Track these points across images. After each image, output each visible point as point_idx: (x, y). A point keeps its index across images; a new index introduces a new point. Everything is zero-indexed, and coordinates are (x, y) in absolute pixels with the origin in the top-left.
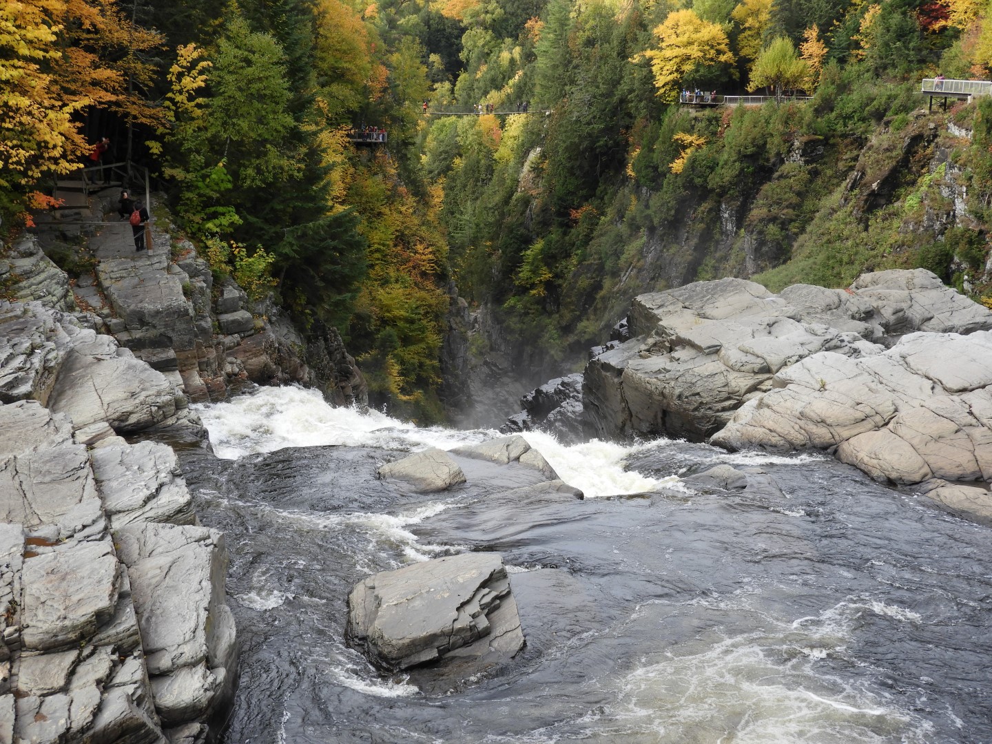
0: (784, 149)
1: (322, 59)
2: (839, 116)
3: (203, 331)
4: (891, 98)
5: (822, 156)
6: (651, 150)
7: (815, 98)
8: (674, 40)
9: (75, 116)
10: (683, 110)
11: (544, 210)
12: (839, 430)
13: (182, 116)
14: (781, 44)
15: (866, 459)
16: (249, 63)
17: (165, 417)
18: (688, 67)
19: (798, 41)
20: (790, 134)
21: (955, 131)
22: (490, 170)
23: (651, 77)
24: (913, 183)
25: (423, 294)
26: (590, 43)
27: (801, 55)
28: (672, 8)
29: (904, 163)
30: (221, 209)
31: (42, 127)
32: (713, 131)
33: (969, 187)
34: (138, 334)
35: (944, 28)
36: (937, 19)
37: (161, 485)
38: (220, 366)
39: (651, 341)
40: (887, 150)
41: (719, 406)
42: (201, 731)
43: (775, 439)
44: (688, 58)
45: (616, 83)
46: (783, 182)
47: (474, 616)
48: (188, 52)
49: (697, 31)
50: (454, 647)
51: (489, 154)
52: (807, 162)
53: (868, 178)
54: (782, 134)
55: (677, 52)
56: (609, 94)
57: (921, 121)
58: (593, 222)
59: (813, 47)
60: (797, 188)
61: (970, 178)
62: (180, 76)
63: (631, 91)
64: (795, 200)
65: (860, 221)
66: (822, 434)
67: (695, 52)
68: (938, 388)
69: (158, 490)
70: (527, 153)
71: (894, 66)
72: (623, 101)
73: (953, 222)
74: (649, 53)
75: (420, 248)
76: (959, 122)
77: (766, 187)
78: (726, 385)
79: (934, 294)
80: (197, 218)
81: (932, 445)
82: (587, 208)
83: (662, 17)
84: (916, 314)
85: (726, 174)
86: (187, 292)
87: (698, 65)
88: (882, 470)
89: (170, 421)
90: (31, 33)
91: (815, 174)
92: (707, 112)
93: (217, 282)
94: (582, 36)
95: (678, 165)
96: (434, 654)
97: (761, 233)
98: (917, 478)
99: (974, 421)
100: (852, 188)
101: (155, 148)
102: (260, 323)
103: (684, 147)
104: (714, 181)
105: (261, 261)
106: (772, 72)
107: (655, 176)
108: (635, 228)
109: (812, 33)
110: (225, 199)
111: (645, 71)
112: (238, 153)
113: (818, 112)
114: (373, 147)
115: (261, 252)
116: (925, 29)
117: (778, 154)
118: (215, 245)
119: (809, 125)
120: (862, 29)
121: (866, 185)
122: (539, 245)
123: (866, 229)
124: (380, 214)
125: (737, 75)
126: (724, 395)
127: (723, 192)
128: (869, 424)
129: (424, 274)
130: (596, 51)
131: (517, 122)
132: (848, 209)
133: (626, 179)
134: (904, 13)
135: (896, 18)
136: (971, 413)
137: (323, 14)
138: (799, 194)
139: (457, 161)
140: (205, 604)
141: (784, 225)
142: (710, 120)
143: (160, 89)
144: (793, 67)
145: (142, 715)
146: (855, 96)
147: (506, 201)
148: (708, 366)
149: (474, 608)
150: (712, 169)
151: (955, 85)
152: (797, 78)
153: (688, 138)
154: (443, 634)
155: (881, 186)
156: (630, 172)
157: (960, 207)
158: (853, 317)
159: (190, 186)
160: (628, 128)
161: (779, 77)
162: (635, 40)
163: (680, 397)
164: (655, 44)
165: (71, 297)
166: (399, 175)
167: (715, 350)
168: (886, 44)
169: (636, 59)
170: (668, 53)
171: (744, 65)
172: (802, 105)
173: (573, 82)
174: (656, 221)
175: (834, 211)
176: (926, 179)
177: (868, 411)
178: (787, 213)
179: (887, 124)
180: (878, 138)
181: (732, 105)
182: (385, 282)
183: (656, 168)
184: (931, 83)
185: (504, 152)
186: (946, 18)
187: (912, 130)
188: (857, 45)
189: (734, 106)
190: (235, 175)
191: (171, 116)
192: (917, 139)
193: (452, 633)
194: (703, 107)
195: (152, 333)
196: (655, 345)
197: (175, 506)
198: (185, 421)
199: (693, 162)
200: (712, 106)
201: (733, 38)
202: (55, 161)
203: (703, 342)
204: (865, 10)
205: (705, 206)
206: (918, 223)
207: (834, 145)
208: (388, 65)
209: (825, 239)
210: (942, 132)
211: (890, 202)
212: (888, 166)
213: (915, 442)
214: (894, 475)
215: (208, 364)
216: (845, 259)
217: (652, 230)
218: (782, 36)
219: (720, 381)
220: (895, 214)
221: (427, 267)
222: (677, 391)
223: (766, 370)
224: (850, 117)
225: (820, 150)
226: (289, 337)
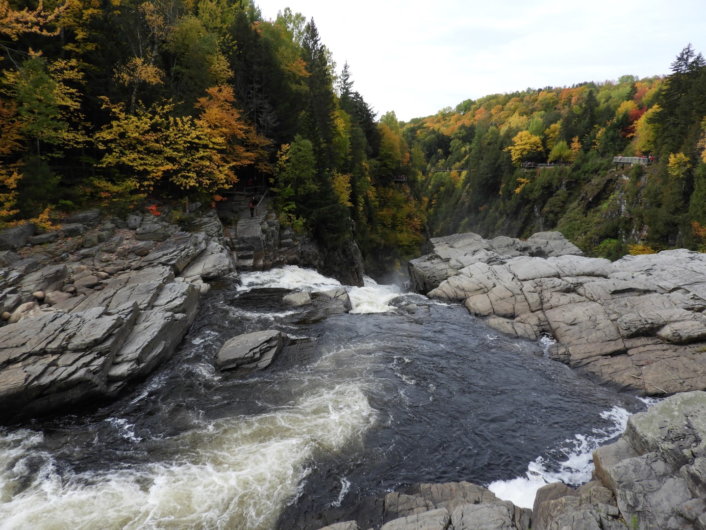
0: (559, 184)
1: (382, 151)
2: (582, 172)
3: (268, 245)
4: (601, 164)
5: (574, 188)
6: (509, 185)
7: (573, 165)
8: (520, 142)
9: (231, 168)
10: (522, 169)
11: (469, 206)
12: (468, 293)
13: (282, 169)
14: (562, 144)
15: (471, 305)
17: (224, 274)
18: (525, 153)
19: (569, 143)
20: (562, 179)
21: (625, 178)
22: (453, 191)
23: (511, 157)
24: (607, 198)
25: (415, 236)
26: (489, 144)
27: (570, 148)
28: (522, 131)
29: (604, 190)
30: (290, 202)
31: (217, 172)
32: (533, 177)
33: (627, 200)
34: (242, 246)
35: (632, 137)
36: (629, 133)
37: (176, 298)
38: (275, 258)
40: (597, 185)
43: (444, 295)
44: (525, 149)
45: (497, 159)
46: (557, 197)
47: (254, 354)
48: (285, 147)
49: (529, 139)
50: (244, 364)
51: (453, 185)
52: (567, 190)
53: (588, 196)
54: (558, 179)
55: (521, 147)
56: (494, 164)
57: (612, 174)
58: (487, 211)
59: (576, 145)
60: (562, 200)
61: (628, 197)
62: (281, 155)
63: (503, 162)
64: (561, 204)
65: (584, 213)
66: (461, 294)
67: (528, 147)
68: (516, 279)
69: (174, 300)
70: (465, 186)
71: (609, 152)
72: (499, 166)
73: (620, 215)
74: (510, 148)
75: (415, 219)
76: (626, 175)
77: (550, 199)
79: (558, 242)
80: (281, 206)
81: (499, 302)
82: (485, 206)
83: (516, 134)
84: (547, 250)
85: (537, 194)
86: (264, 231)
87: (529, 152)
88: (474, 310)
90: (214, 140)
91: (570, 194)
92: (531, 170)
93: (282, 228)
94: (487, 141)
95: (518, 190)
96: (234, 365)
97: (546, 217)
98: (486, 314)
99: (520, 293)
100: (582, 200)
101: (272, 180)
102: (296, 243)
103: (521, 184)
104: (532, 197)
105: (301, 221)
106: (557, 154)
107: (509, 194)
108: (501, 214)
109: (576, 139)
110: (290, 199)
111: (508, 155)
112: (300, 181)
113: (574, 170)
114: (401, 182)
115: (301, 218)
116: (624, 137)
117: (557, 187)
118: (283, 215)
119: (569, 175)
120: (597, 137)
121: (588, 199)
122: (466, 220)
123: (586, 216)
124: (402, 207)
125: (545, 156)
127: (535, 201)
128: (482, 291)
129: (417, 230)
130: (491, 147)
131: (464, 173)
132: (579, 208)
133: (500, 196)
134: (615, 131)
135: (611, 132)
136: (521, 290)
138: (563, 202)
139: (442, 188)
140: (149, 340)
141: (556, 214)
142: (532, 173)
143: (273, 159)
144: (567, 152)
146: (589, 164)
147: (456, 203)
148: (443, 266)
149: (255, 351)
150: (531, 192)
152: (568, 157)
153: (523, 180)
155: (593, 199)
156: (500, 193)
157: (623, 208)
159: (279, 194)
160: (502, 176)
161: (560, 156)
162: (506, 143)
164: (512, 144)
165: (221, 231)
166: (411, 193)
167: (447, 260)
168: (606, 143)
169: (506, 150)
170: (517, 148)
171: (548, 151)
172: (568, 167)
173: (482, 159)
174: (509, 212)
175: (574, 209)
176: (612, 197)
177: (482, 286)
178: (557, 209)
179: (599, 175)
180: (595, 180)
181: (541, 167)
182: (401, 231)
183: (510, 192)
185: (459, 185)
186: (633, 132)
187: (608, 177)
188: (594, 144)
189: (542, 168)
190: (296, 192)
191: (278, 169)
192: (609, 181)
193: (244, 358)
194: (530, 168)
195: (247, 245)
196: (430, 257)
197: (175, 305)
198: (231, 276)
199: (524, 190)
200: (533, 168)
201: (544, 142)
202: (223, 184)
203: (443, 257)
204: (599, 130)
205: (528, 206)
206: (606, 214)
207: (579, 183)
208: (410, 153)
209: (569, 220)
210: (619, 178)
211: (597, 206)
212: (596, 192)
213: (493, 300)
214: (478, 312)
216: (576, 228)
217: (508, 215)
218: (563, 141)
219: (445, 271)
220: (599, 211)
221: (418, 227)
222: (428, 275)
224: (587, 172)
225: (574, 185)
226: (312, 249)
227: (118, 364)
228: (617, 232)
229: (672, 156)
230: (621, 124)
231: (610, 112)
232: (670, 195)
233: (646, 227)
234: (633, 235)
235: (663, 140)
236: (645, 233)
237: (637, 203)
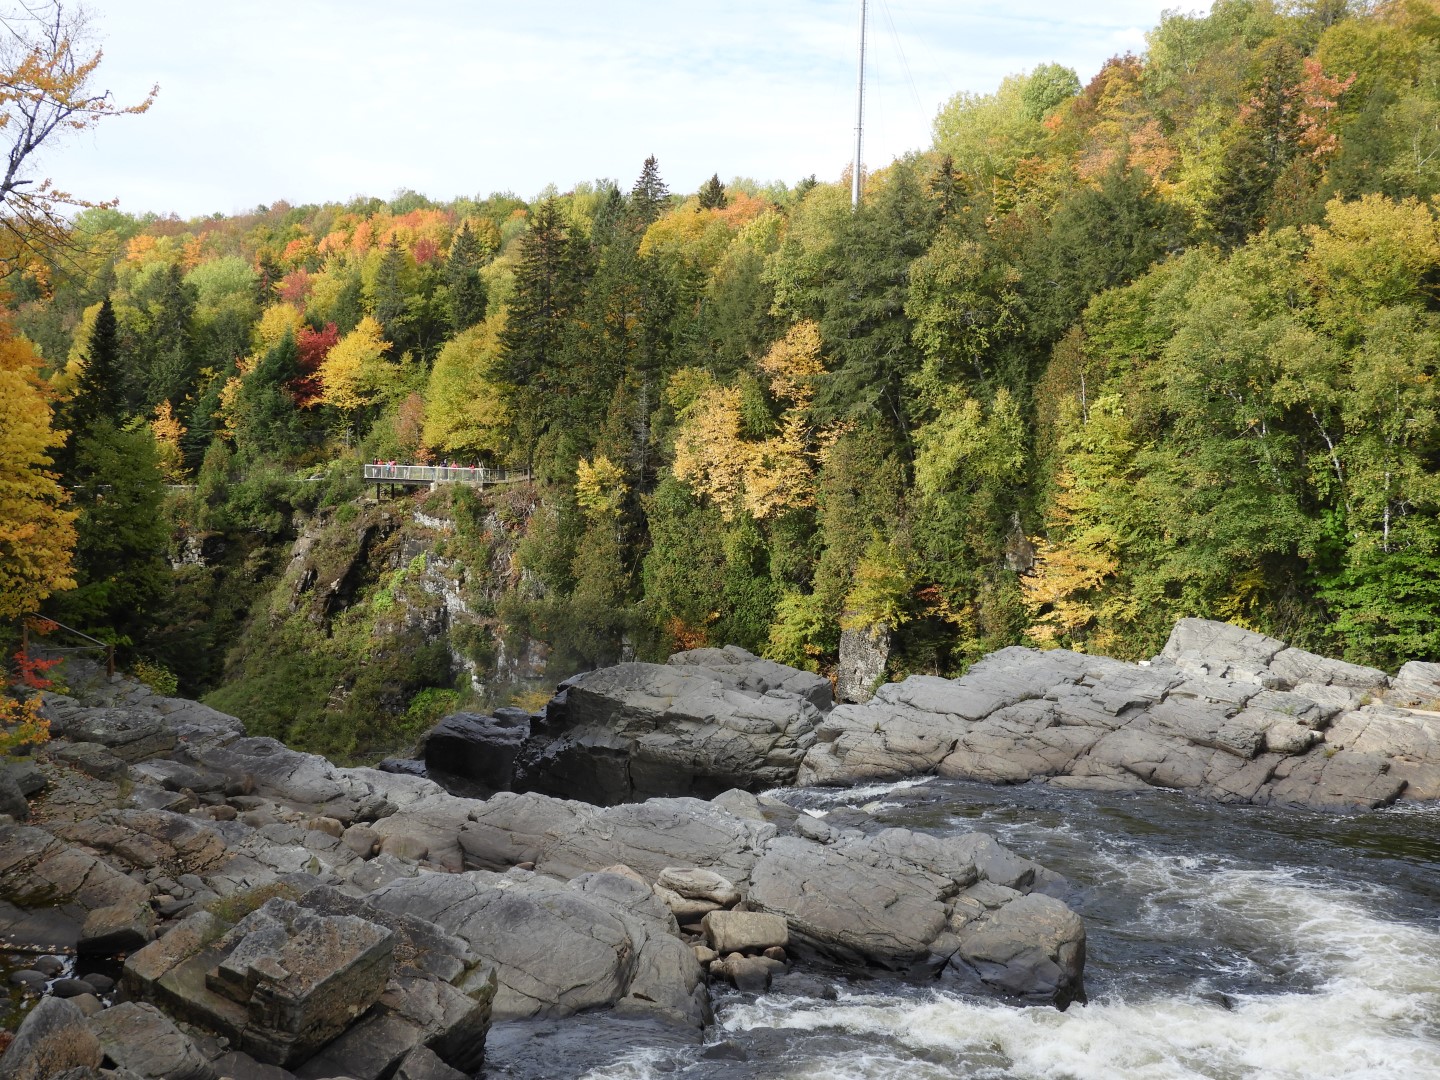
0: (173, 549)
2: (237, 507)
5: (224, 555)
20: (183, 531)
21: (425, 521)
24: (376, 580)
29: (362, 558)
33: (462, 581)
35: (319, 406)
36: (308, 396)
39: (622, 723)
40: (339, 544)
52: (207, 563)
53: (321, 577)
54: (173, 531)
57: (372, 512)
59: (167, 427)
60: (204, 593)
61: (461, 571)
64: (204, 608)
65: (320, 626)
73: (447, 620)
76: (430, 512)
81: (1012, 755)
91: (219, 576)
100: (302, 590)
109: (164, 409)
113: (212, 503)
116: (300, 405)
119: (203, 520)
120: (224, 405)
121: (324, 585)
123: (330, 635)
128: (944, 749)
132: (303, 612)
134: (272, 389)
136: (1008, 731)
138: (207, 601)
146: (249, 484)
151: (409, 471)
155: (342, 584)
157: (453, 602)
167: (712, 720)
168: (261, 424)
175: (280, 617)
176: (396, 575)
177: (932, 740)
179: (325, 515)
180: (314, 531)
186: (319, 394)
187: (365, 521)
188: (221, 424)
192: (372, 531)
196: (630, 726)
203: (696, 714)
204: (222, 383)
206: (398, 623)
207: (235, 542)
209: (280, 650)
210: (404, 522)
211: (351, 603)
212: (345, 564)
216: (312, 671)
220: (363, 616)
223: (776, 729)
224: (249, 509)
225: (222, 547)
228: (448, 669)
229: (582, 464)
230: (282, 369)
232: (595, 559)
233: (535, 646)
234: (505, 671)
235: (536, 422)
236: (536, 662)
237: (495, 587)
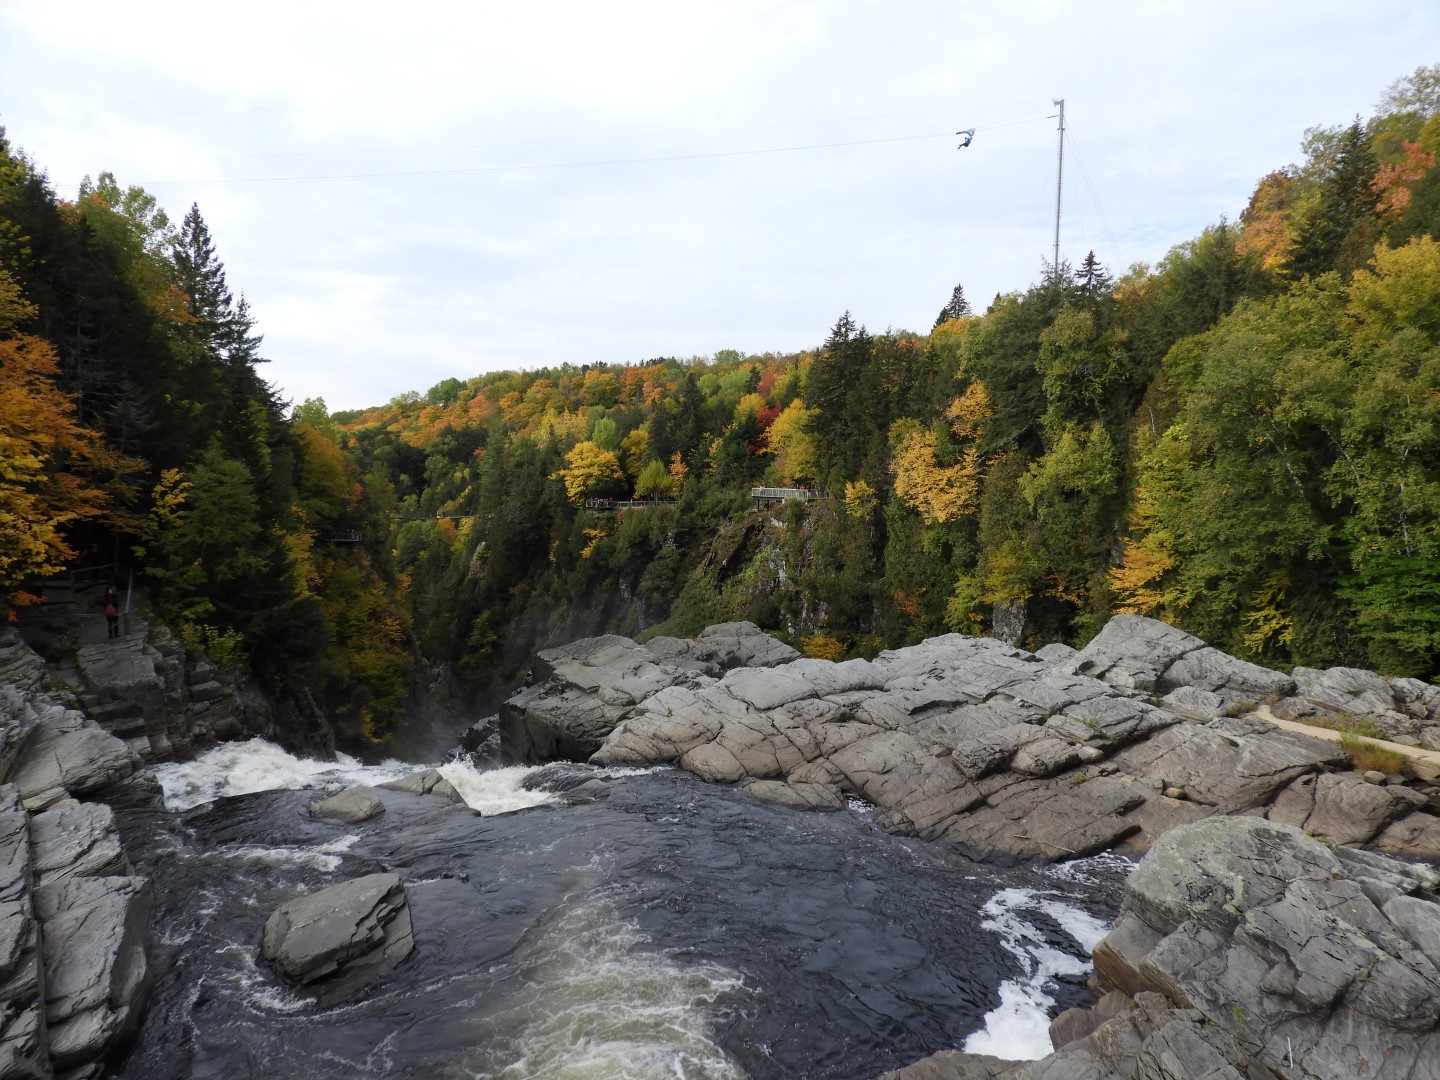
0: (661, 539)
1: (308, 479)
2: (698, 514)
3: (173, 700)
4: (732, 501)
5: (688, 543)
6: (567, 542)
7: (681, 503)
8: (579, 462)
9: (59, 528)
10: (589, 512)
11: (489, 588)
12: (681, 745)
13: (164, 526)
14: (655, 465)
15: (700, 766)
16: (221, 483)
17: (122, 778)
18: (591, 482)
19: (668, 463)
20: (665, 528)
21: (776, 523)
22: (448, 559)
23: (564, 489)
24: (750, 560)
25: (393, 657)
26: (519, 465)
27: (670, 472)
28: (578, 441)
29: (743, 547)
30: (197, 599)
31: (27, 537)
32: (611, 525)
33: (787, 561)
34: (110, 707)
35: (766, 453)
36: (760, 447)
37: (94, 842)
38: (189, 729)
39: (548, 686)
40: (731, 537)
41: (598, 733)
42: (96, 1070)
43: (635, 756)
44: (591, 475)
45: (539, 494)
46: (662, 562)
47: (371, 929)
48: (171, 475)
49: (596, 456)
50: (353, 958)
51: (447, 547)
52: (678, 547)
53: (719, 557)
54: (660, 528)
55: (582, 471)
56: (535, 502)
57: (753, 517)
58: (526, 595)
59: (678, 467)
60: (671, 565)
61: (787, 555)
62: (163, 494)
63: (551, 499)
64: (671, 574)
65: (716, 587)
66: (668, 749)
67: (595, 471)
68: (751, 709)
69: (90, 847)
70: (475, 546)
71: (734, 479)
72: (545, 507)
73: (778, 586)
74: (562, 472)
75: (389, 621)
76: (778, 517)
77: (650, 566)
78: (603, 716)
79: (755, 639)
80: (175, 608)
81: (746, 752)
82: (521, 585)
83: (571, 447)
84: (743, 654)
85: (621, 558)
86: (159, 669)
87: (598, 480)
88: (711, 773)
89: (126, 781)
90: (18, 461)
91: (684, 555)
92: (606, 513)
93: (190, 659)
94: (513, 461)
95: (587, 552)
96: (334, 966)
97: (648, 599)
98: (735, 777)
99: (775, 731)
100: (709, 565)
101: (140, 551)
102: (228, 690)
103: (591, 539)
104: (613, 563)
105: (231, 639)
106: (650, 484)
107: (570, 560)
108: (557, 599)
109: (677, 457)
110: (201, 591)
111: (560, 485)
112: (213, 553)
113: (684, 511)
114: (351, 545)
115: (231, 632)
116: (753, 454)
117: (658, 542)
118: (188, 629)
119: (677, 522)
120: (711, 454)
121: (720, 562)
122: (486, 615)
123: (720, 593)
124: (356, 597)
125: (626, 487)
126: (601, 724)
127: (620, 571)
128: (702, 739)
129: (393, 642)
130: (524, 471)
131: (467, 523)
132: (707, 579)
133: (550, 563)
134: (738, 444)
135: (733, 447)
136: (773, 725)
137: (308, 445)
138: (673, 570)
139: (422, 553)
140: (115, 948)
141: (664, 593)
142: (608, 519)
143: (145, 503)
144: (665, 482)
145: (31, 1066)
146: (708, 500)
147: (461, 581)
148: (590, 702)
149: (370, 923)
150: (612, 554)
151: (773, 492)
152: (668, 489)
153: (593, 533)
154: (342, 948)
155: (729, 562)
156: (552, 558)
157: (782, 575)
158: (698, 659)
159: (169, 582)
160: (550, 526)
161: (655, 488)
162: (552, 463)
163: (568, 728)
164: (567, 465)
165: (48, 679)
166: (372, 566)
167: (594, 690)
168: (728, 465)
169: (553, 477)
170: (576, 472)
171: (631, 480)
172: (672, 507)
173: (507, 494)
174: (572, 593)
175: (698, 581)
176: (759, 556)
177: (701, 729)
178: (665, 584)
179: (730, 519)
180: (725, 529)
181: (623, 508)
182: (360, 649)
183: (571, 555)
184: (758, 490)
185: (458, 546)
186: (767, 447)
187: (747, 523)
188: (708, 465)
189: (625, 508)
190: (210, 572)
191: (155, 526)
192: (751, 529)
193: (351, 946)
194: (603, 510)
195: (124, 705)
196: (551, 689)
197: (105, 860)
198: (141, 780)
199: (597, 551)
200: (609, 509)
201: (622, 460)
202: (39, 565)
203: (585, 684)
204: (712, 441)
205: (608, 581)
206: (755, 587)
207: (695, 535)
208: (362, 483)
209: (693, 601)
210: (767, 524)
211: (735, 574)
212: (732, 549)
213: (735, 750)
214: (719, 777)
215: (177, 728)
216: (707, 615)
217: (570, 600)
218: (657, 460)
219: (598, 713)
220: (740, 582)
221: (395, 636)
222: (566, 723)
223: (632, 702)
224: (706, 515)
225: (687, 538)
226: (255, 700)
227: (65, 1021)
228: (777, 618)
229: (849, 485)
230: (746, 432)
231: (726, 412)
232: (854, 550)
233: (824, 605)
234: (805, 621)
235: (830, 459)
236: (823, 616)
237: (803, 566)
